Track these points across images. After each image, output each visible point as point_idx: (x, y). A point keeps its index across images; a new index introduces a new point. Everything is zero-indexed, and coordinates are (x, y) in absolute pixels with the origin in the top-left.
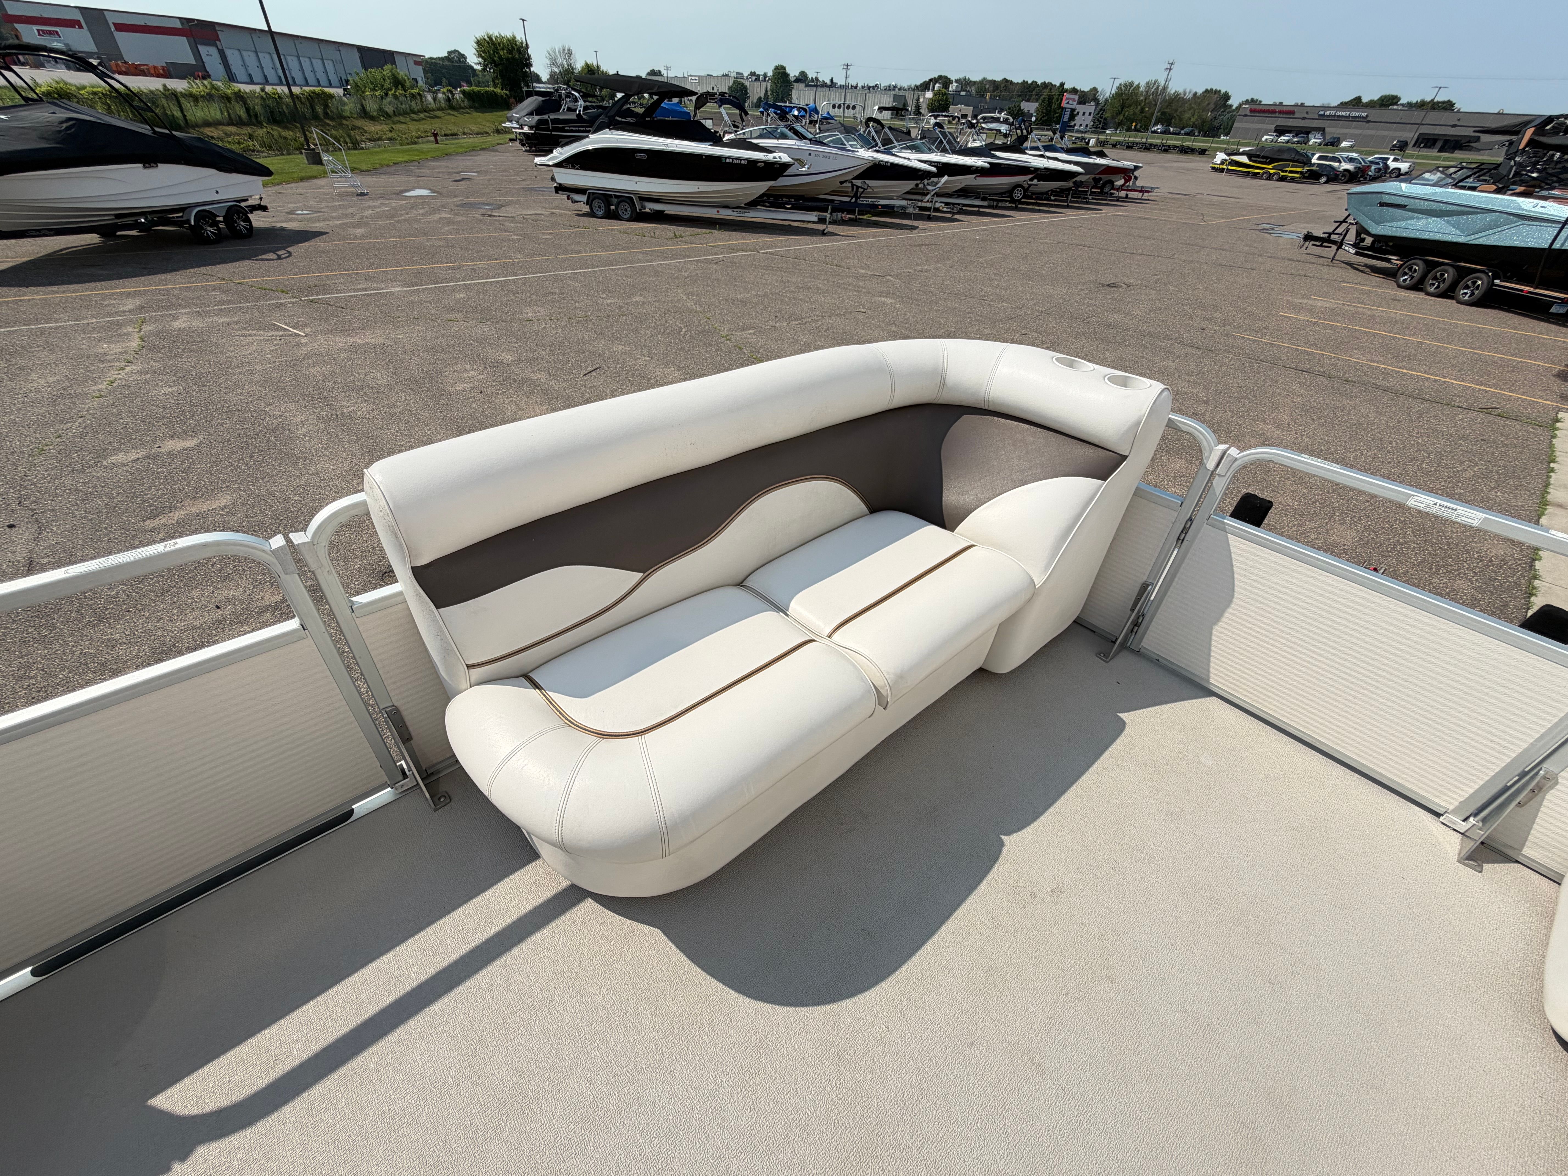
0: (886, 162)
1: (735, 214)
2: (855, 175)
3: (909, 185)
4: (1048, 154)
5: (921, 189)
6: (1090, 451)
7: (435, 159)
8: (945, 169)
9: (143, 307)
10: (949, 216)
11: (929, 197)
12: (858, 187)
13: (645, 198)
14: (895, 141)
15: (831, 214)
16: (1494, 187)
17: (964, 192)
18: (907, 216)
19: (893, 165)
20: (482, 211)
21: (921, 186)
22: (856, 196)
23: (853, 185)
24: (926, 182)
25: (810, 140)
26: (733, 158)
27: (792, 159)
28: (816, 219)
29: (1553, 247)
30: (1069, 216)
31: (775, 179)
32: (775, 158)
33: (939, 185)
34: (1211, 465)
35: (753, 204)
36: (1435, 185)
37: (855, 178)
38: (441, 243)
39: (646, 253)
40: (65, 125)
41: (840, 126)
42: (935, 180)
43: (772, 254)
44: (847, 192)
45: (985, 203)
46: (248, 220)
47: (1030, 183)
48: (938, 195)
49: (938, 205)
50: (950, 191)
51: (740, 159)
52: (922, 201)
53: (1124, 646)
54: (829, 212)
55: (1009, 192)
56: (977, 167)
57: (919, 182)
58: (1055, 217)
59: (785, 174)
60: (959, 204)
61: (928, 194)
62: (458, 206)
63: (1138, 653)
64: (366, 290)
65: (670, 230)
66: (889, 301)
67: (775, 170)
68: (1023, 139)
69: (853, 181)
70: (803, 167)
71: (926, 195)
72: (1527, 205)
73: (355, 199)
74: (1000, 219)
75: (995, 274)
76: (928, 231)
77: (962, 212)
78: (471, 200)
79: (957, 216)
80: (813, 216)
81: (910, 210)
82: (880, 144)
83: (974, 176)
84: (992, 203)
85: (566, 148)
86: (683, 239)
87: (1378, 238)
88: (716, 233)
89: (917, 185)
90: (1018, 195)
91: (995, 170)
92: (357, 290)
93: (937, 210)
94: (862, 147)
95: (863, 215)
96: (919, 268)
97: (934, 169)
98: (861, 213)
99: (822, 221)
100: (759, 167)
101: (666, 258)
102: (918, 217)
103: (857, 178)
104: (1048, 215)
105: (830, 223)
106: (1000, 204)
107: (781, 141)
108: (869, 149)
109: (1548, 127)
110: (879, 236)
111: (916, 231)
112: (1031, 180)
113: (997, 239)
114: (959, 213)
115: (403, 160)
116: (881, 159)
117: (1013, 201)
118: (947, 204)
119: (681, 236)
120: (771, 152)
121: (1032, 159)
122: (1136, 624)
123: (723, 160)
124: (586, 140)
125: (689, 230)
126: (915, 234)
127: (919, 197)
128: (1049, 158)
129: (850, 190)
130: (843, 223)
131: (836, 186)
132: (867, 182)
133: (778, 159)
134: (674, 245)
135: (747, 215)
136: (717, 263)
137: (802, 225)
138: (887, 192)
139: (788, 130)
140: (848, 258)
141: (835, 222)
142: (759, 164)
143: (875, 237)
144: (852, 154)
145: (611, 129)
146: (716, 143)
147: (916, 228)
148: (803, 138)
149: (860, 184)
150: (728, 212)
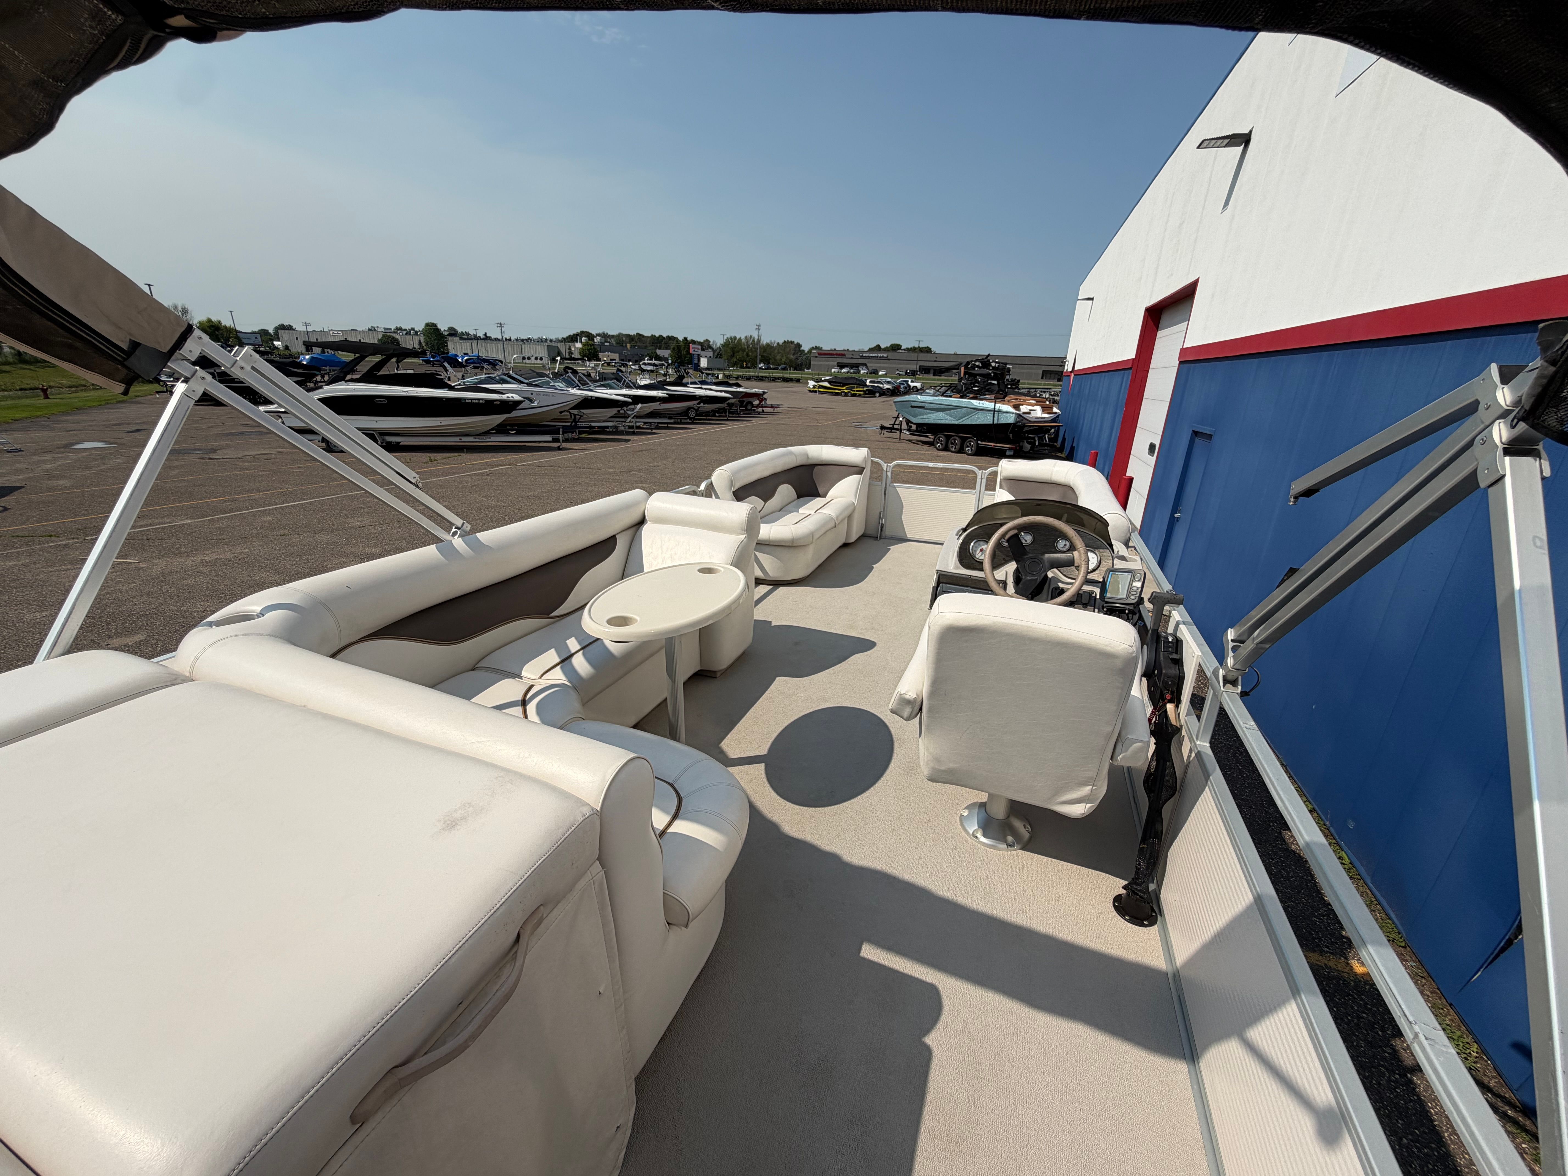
0: (592, 397)
1: (477, 440)
2: (571, 406)
3: (613, 411)
4: (703, 387)
5: (622, 413)
6: (856, 468)
8: (637, 399)
10: (649, 431)
11: (630, 419)
12: (575, 415)
14: (589, 382)
15: (563, 434)
16: (959, 396)
17: (653, 414)
18: (621, 433)
19: (598, 399)
20: (199, 456)
21: (622, 411)
22: (575, 420)
23: (571, 413)
24: (625, 408)
25: (527, 384)
26: (472, 399)
27: (522, 397)
28: (550, 439)
29: (994, 423)
30: (732, 425)
31: (510, 413)
32: (508, 397)
33: (636, 410)
34: (885, 469)
35: (487, 433)
36: (933, 395)
37: (571, 409)
38: (183, 484)
41: (531, 372)
42: (633, 407)
44: (567, 419)
45: (672, 421)
47: (698, 406)
48: (637, 417)
49: (638, 424)
50: (642, 414)
51: (479, 399)
52: (625, 422)
53: (880, 538)
54: (561, 433)
55: (685, 412)
56: (660, 397)
57: (620, 409)
59: (518, 408)
60: (655, 423)
61: (629, 417)
63: (885, 538)
65: (422, 456)
67: (508, 406)
68: (681, 378)
69: (571, 411)
70: (534, 403)
71: (628, 417)
72: (976, 403)
73: (8, 454)
74: (685, 431)
76: (639, 441)
77: (657, 428)
79: (654, 431)
80: (548, 438)
81: (622, 428)
82: (580, 385)
83: (659, 403)
84: (676, 420)
86: (439, 461)
87: (918, 425)
88: (465, 456)
89: (619, 411)
90: (692, 414)
91: (673, 398)
93: (639, 427)
94: (568, 387)
95: (581, 434)
97: (630, 400)
98: (580, 433)
99: (556, 440)
100: (496, 404)
102: (628, 433)
103: (574, 408)
104: (718, 426)
105: (563, 441)
106: (683, 421)
107: (504, 385)
108: (574, 388)
109: (969, 366)
110: (605, 448)
111: (630, 442)
112: (699, 403)
116: (590, 395)
117: (690, 418)
118: (645, 423)
119: (435, 460)
120: (503, 394)
121: (693, 390)
122: (882, 527)
123: (463, 401)
124: (321, 390)
125: (439, 456)
126: (630, 444)
127: (623, 420)
128: (706, 389)
129: (569, 417)
130: (574, 440)
131: (557, 415)
132: (582, 411)
133: (511, 399)
135: (488, 440)
136: (487, 475)
137: (538, 445)
138: (598, 417)
139: (505, 377)
140: (594, 463)
141: (566, 440)
142: (495, 403)
143: (602, 448)
144: (566, 392)
145: (346, 381)
146: (451, 388)
147: (629, 440)
148: (521, 382)
149: (577, 413)
150: (471, 439)
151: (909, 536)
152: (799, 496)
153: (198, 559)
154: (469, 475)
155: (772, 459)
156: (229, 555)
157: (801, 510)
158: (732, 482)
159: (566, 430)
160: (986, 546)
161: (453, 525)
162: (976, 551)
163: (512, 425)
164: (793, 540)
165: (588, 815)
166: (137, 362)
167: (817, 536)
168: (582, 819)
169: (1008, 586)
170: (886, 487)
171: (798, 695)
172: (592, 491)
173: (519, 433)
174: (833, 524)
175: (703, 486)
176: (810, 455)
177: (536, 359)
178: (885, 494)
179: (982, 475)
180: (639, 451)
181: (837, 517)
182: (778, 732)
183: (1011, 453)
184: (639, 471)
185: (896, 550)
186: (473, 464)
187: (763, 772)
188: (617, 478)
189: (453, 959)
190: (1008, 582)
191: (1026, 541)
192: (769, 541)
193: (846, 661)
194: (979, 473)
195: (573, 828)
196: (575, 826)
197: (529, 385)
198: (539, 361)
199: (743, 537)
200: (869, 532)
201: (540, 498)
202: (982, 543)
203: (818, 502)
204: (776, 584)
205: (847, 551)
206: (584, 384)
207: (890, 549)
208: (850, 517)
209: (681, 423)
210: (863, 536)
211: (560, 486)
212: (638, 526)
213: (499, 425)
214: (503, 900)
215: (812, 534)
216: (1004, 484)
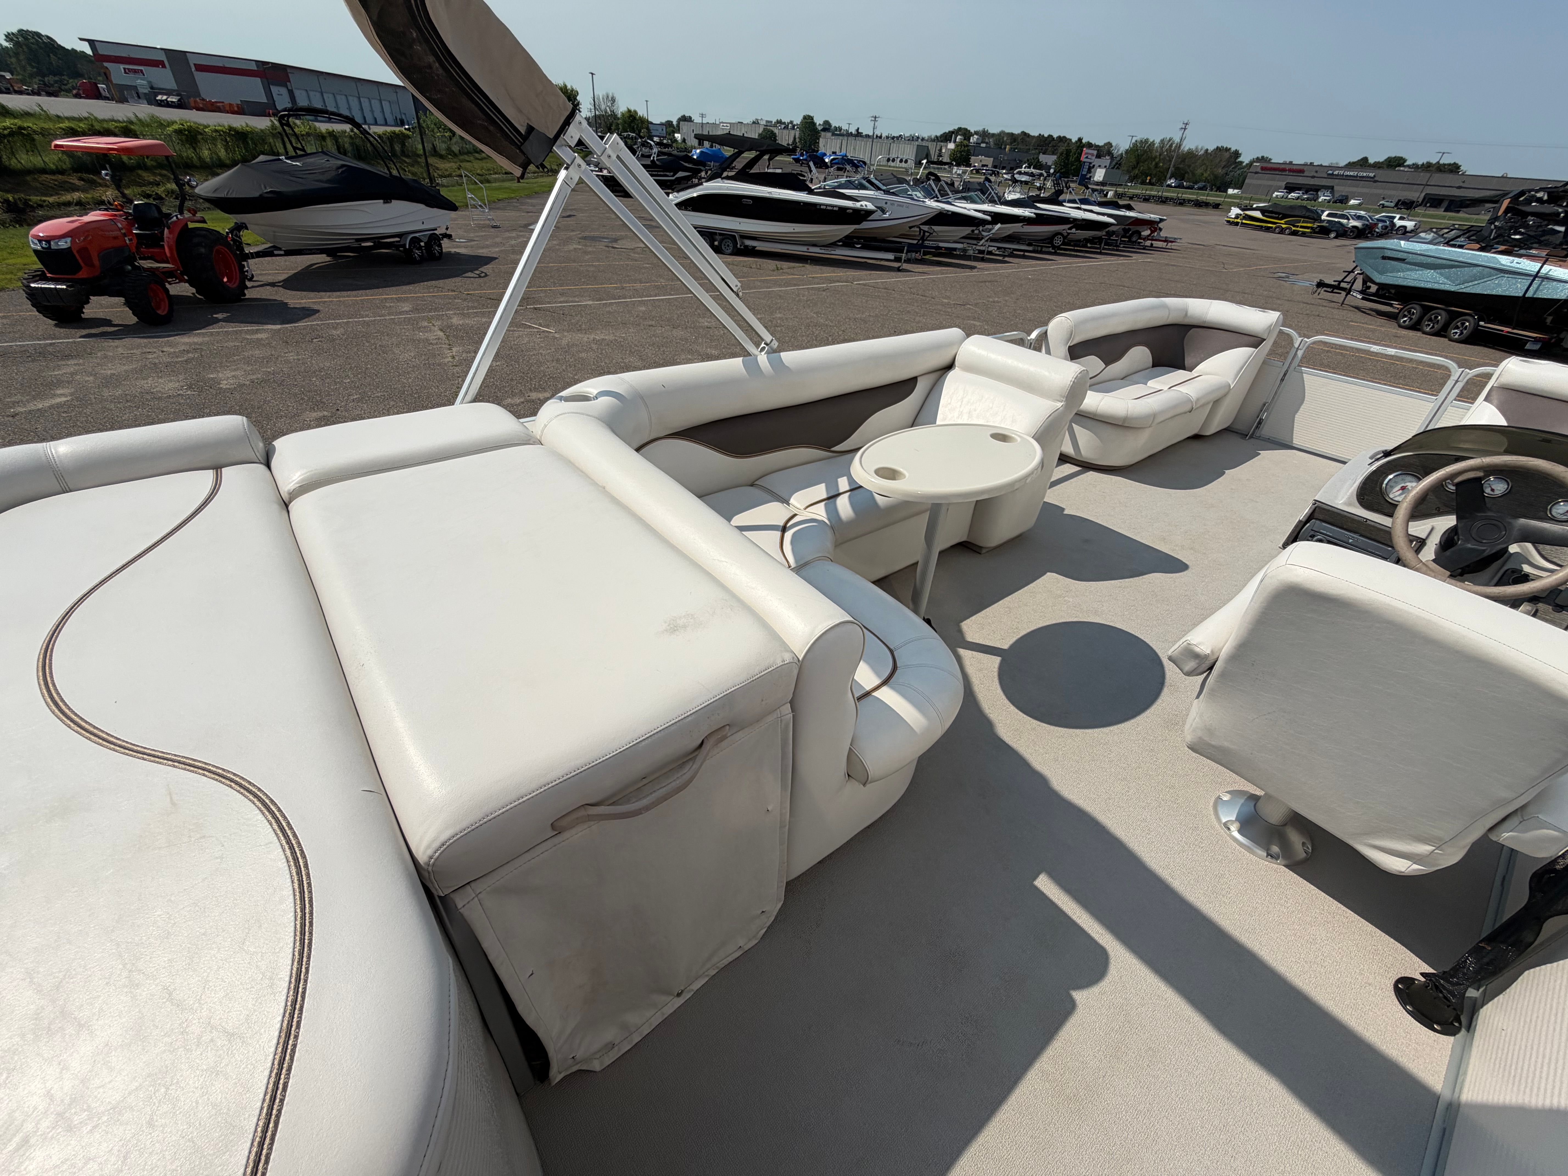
0: (948, 211)
1: (823, 251)
2: (923, 221)
3: (967, 230)
4: (1083, 207)
5: (976, 234)
6: (1252, 339)
7: (529, 196)
8: (998, 218)
9: (416, 309)
10: (1001, 258)
11: (983, 241)
12: (924, 232)
13: (745, 236)
14: (950, 193)
15: (906, 253)
16: (1478, 246)
17: (1010, 238)
18: (968, 258)
19: (954, 214)
20: (606, 244)
21: (976, 232)
22: (923, 239)
23: (920, 229)
24: (981, 228)
25: (884, 191)
26: (827, 205)
27: (876, 207)
28: (893, 258)
29: (1527, 296)
30: (1104, 261)
31: (859, 224)
32: (862, 206)
33: (993, 231)
34: (1296, 345)
35: (834, 245)
36: (1430, 243)
37: (922, 224)
38: (592, 269)
39: (763, 281)
40: (340, 171)
41: (892, 177)
42: (990, 227)
43: (864, 285)
44: (915, 235)
45: (1031, 248)
46: (440, 246)
47: (1069, 231)
48: (992, 240)
49: (991, 249)
50: (999, 237)
51: (833, 206)
52: (976, 245)
53: (1251, 437)
54: (905, 251)
55: (1050, 239)
56: (1025, 217)
57: (974, 228)
58: (1091, 262)
59: (869, 219)
60: (1010, 249)
61: (982, 238)
62: (580, 238)
63: (1259, 438)
64: (567, 302)
65: (771, 264)
66: (978, 323)
67: (861, 215)
68: (1059, 192)
69: (921, 226)
70: (885, 214)
71: (981, 240)
72: (1505, 261)
73: (493, 230)
74: (1044, 262)
75: (1056, 307)
76: (985, 270)
77: (1012, 255)
78: (587, 234)
79: (1006, 259)
80: (891, 256)
81: (971, 252)
82: (939, 196)
83: (1021, 224)
84: (1036, 248)
85: (681, 193)
86: (783, 271)
87: (1382, 286)
88: (808, 267)
89: (973, 231)
90: (1058, 241)
91: (1041, 219)
92: (561, 302)
93: (990, 253)
94: (926, 198)
96: (991, 300)
97: (989, 218)
98: (925, 254)
99: (898, 259)
100: (848, 213)
101: (780, 286)
102: (976, 259)
103: (924, 224)
104: (1085, 260)
105: (905, 261)
106: (1043, 250)
107: (861, 192)
108: (932, 199)
109: (1521, 199)
110: (947, 273)
111: (976, 270)
112: (1070, 229)
113: (1047, 279)
114: (1009, 256)
115: (504, 197)
116: (946, 209)
117: (1054, 247)
118: (999, 248)
119: (781, 269)
120: (858, 201)
121: (1069, 210)
122: (1260, 423)
123: (818, 207)
124: (700, 187)
125: (785, 265)
126: (974, 272)
127: (975, 242)
128: (1085, 210)
129: (918, 233)
130: (916, 261)
131: (906, 230)
132: (933, 227)
133: (865, 207)
134: (779, 276)
135: (833, 252)
136: (824, 291)
137: (878, 262)
138: (948, 236)
139: (864, 182)
140: (929, 290)
141: (908, 261)
142: (848, 211)
143: (943, 274)
144: (921, 204)
145: (723, 179)
146: (811, 192)
147: (974, 268)
148: (879, 189)
149: (926, 229)
150: (817, 250)
151: (1297, 441)
152: (1155, 365)
153: (592, 337)
154: (808, 288)
155: (1136, 311)
156: (611, 337)
157: (1151, 383)
158: (1071, 335)
159: (912, 248)
160: (1414, 484)
161: (762, 340)
162: (1392, 487)
163: (859, 238)
164: (1126, 419)
165: (788, 662)
166: (531, 147)
167: (1160, 419)
168: (781, 664)
169: (1426, 548)
170: (1287, 371)
171: (1066, 598)
172: (919, 322)
173: (865, 247)
174: (1188, 408)
175: (1034, 335)
176: (1190, 313)
177: (901, 161)
178: (1282, 380)
179: (1459, 375)
180: (982, 282)
181: (1198, 400)
182: (1028, 631)
183: (1536, 347)
184: (976, 305)
185: (1268, 458)
186: (813, 277)
187: (997, 665)
188: (949, 310)
189: (643, 743)
190: (1428, 542)
191: (1493, 490)
192: (1095, 414)
193: (1141, 577)
194: (1456, 371)
195: (770, 669)
196: (773, 668)
197: (887, 192)
198: (903, 165)
199: (1059, 405)
200: (1239, 427)
201: (866, 322)
202: (1409, 478)
203: (1180, 375)
204: (1087, 466)
205: (1196, 445)
206: (944, 194)
207: (1260, 454)
208: (1217, 402)
209: (1041, 252)
210: (1228, 431)
211: (889, 311)
212: (944, 371)
213: (847, 237)
214: (694, 710)
215: (1154, 415)
216: (1495, 396)
